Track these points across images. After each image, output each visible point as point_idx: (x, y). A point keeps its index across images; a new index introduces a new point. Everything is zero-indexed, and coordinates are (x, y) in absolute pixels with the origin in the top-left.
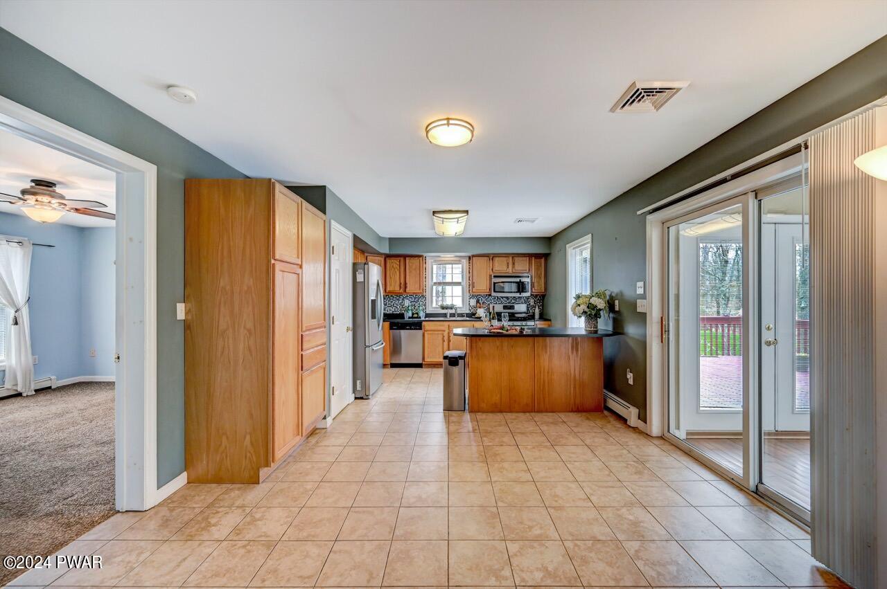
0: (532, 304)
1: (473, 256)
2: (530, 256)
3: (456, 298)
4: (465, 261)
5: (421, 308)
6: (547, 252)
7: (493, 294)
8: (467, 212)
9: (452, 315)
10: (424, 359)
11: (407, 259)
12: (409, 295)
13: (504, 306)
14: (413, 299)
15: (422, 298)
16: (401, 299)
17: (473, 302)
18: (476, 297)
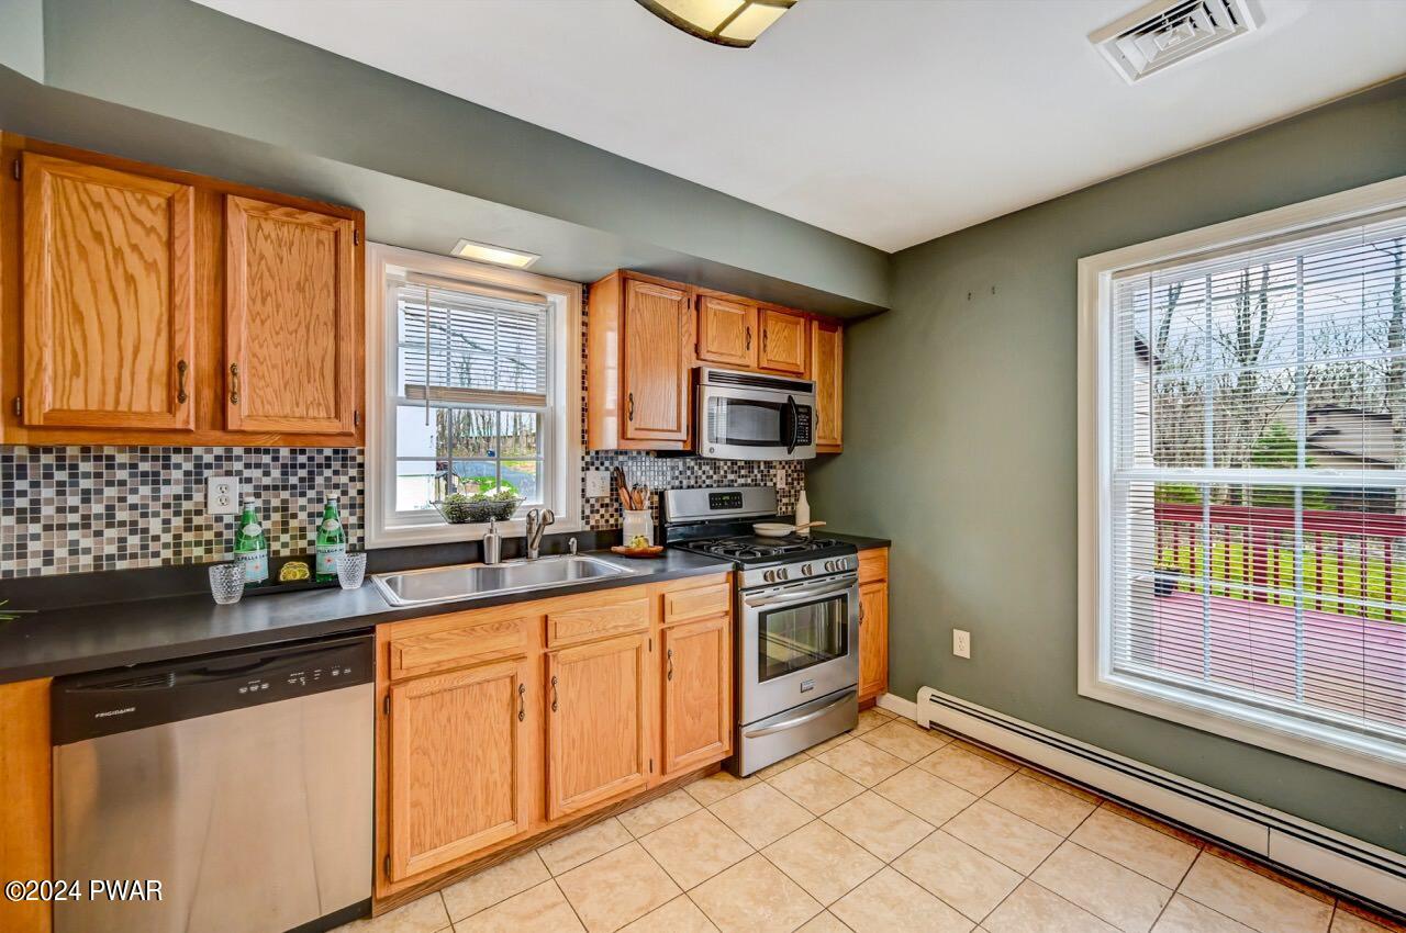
0: (781, 485)
6: (881, 303)
9: (515, 549)
11: (237, 202)
12: (238, 451)
13: (711, 495)
14: (276, 473)
15: (336, 465)
16: (177, 475)
17: (599, 483)
18: (607, 463)
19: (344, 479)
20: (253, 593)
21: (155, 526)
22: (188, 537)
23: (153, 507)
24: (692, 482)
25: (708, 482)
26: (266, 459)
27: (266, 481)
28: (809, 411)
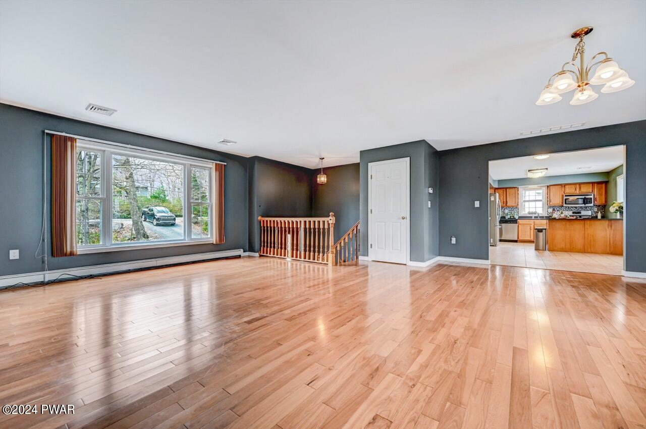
0: (595, 210)
1: (550, 186)
2: (593, 183)
3: (539, 208)
4: (545, 189)
5: (516, 214)
6: (606, 180)
7: (565, 205)
8: (547, 169)
9: (536, 217)
10: (518, 238)
11: (508, 190)
15: (516, 208)
17: (550, 210)
28: (591, 198)
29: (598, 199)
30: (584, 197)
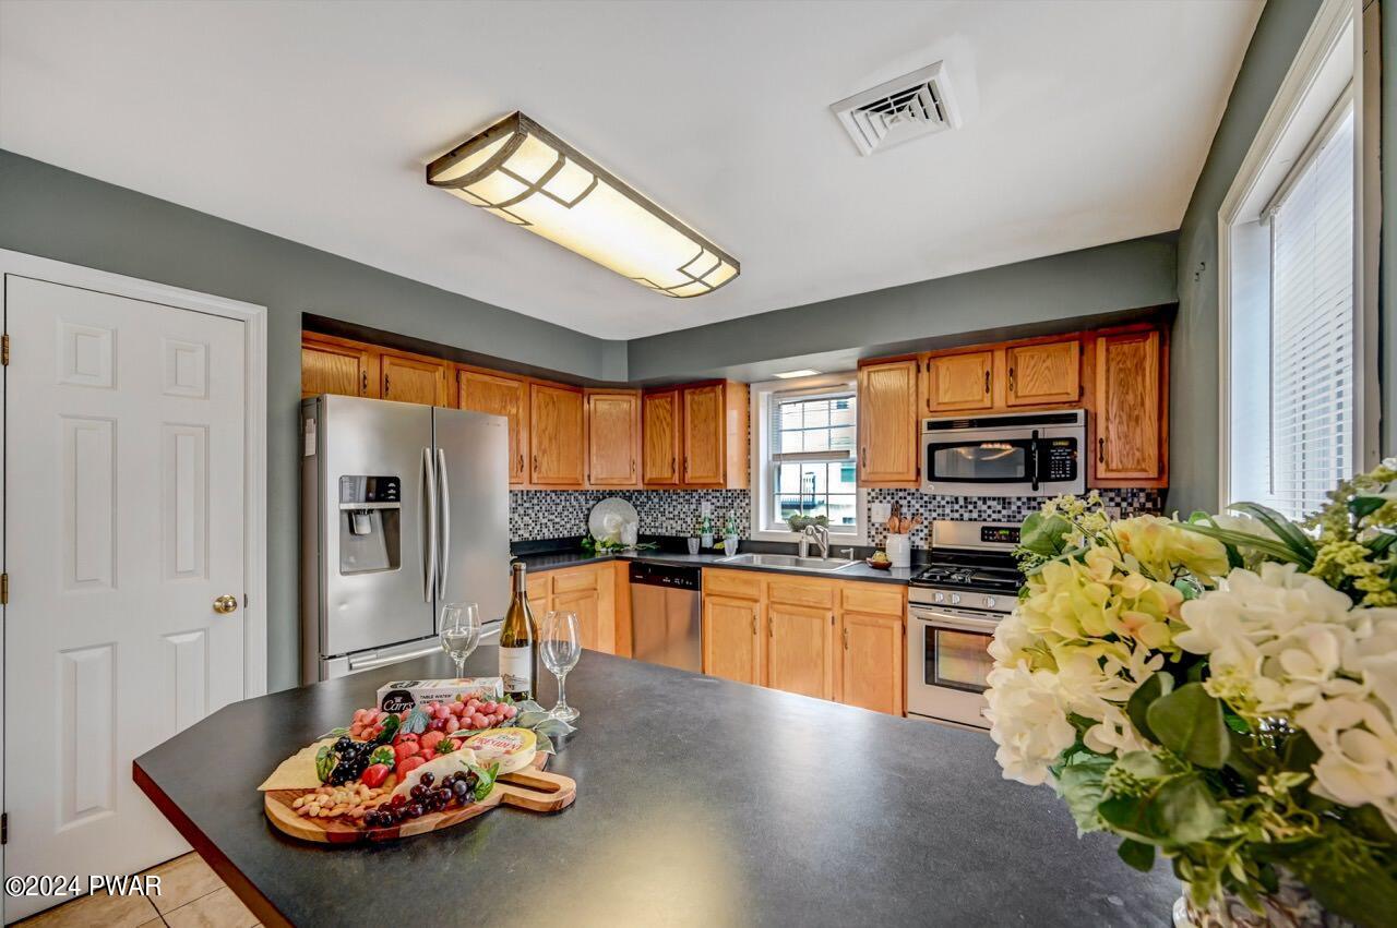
2: (1082, 333)
5: (731, 525)
7: (929, 488)
9: (814, 551)
11: (687, 393)
12: (710, 491)
13: (984, 529)
14: (721, 500)
15: (741, 497)
16: (694, 500)
17: (881, 513)
18: (889, 498)
19: (744, 504)
20: (703, 551)
21: (689, 520)
22: (697, 526)
23: (689, 513)
24: (975, 515)
25: (995, 516)
26: (718, 494)
27: (718, 504)
28: (1073, 442)
29: (1114, 448)
30: (1025, 432)
